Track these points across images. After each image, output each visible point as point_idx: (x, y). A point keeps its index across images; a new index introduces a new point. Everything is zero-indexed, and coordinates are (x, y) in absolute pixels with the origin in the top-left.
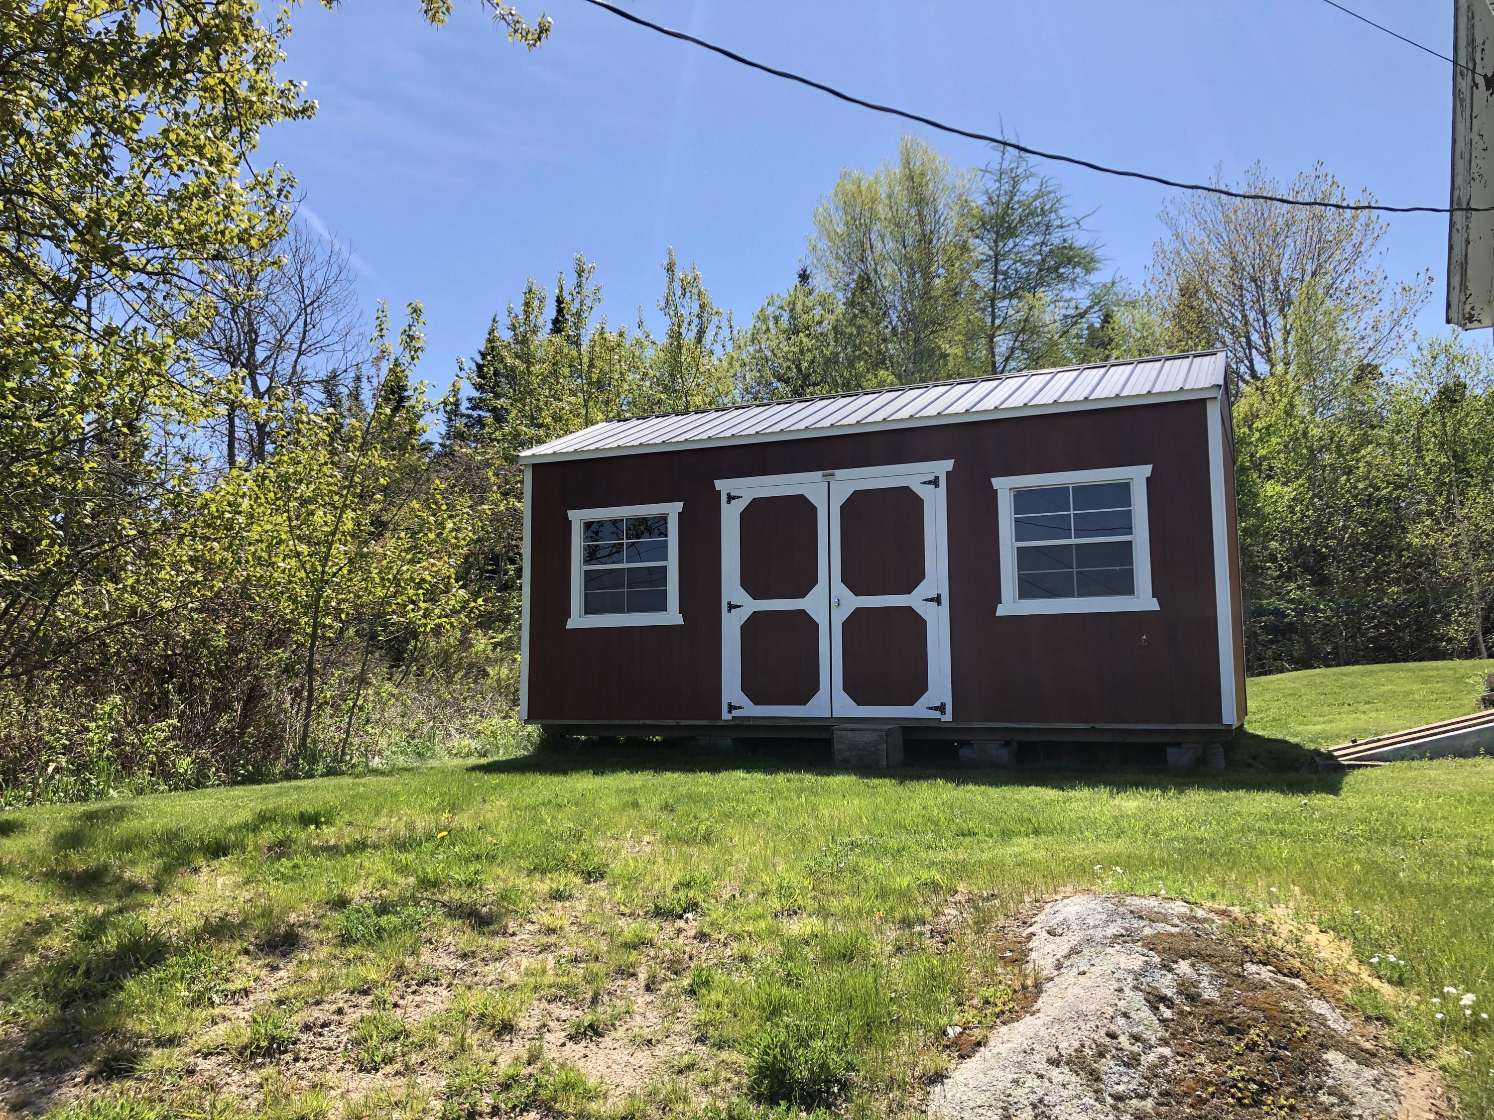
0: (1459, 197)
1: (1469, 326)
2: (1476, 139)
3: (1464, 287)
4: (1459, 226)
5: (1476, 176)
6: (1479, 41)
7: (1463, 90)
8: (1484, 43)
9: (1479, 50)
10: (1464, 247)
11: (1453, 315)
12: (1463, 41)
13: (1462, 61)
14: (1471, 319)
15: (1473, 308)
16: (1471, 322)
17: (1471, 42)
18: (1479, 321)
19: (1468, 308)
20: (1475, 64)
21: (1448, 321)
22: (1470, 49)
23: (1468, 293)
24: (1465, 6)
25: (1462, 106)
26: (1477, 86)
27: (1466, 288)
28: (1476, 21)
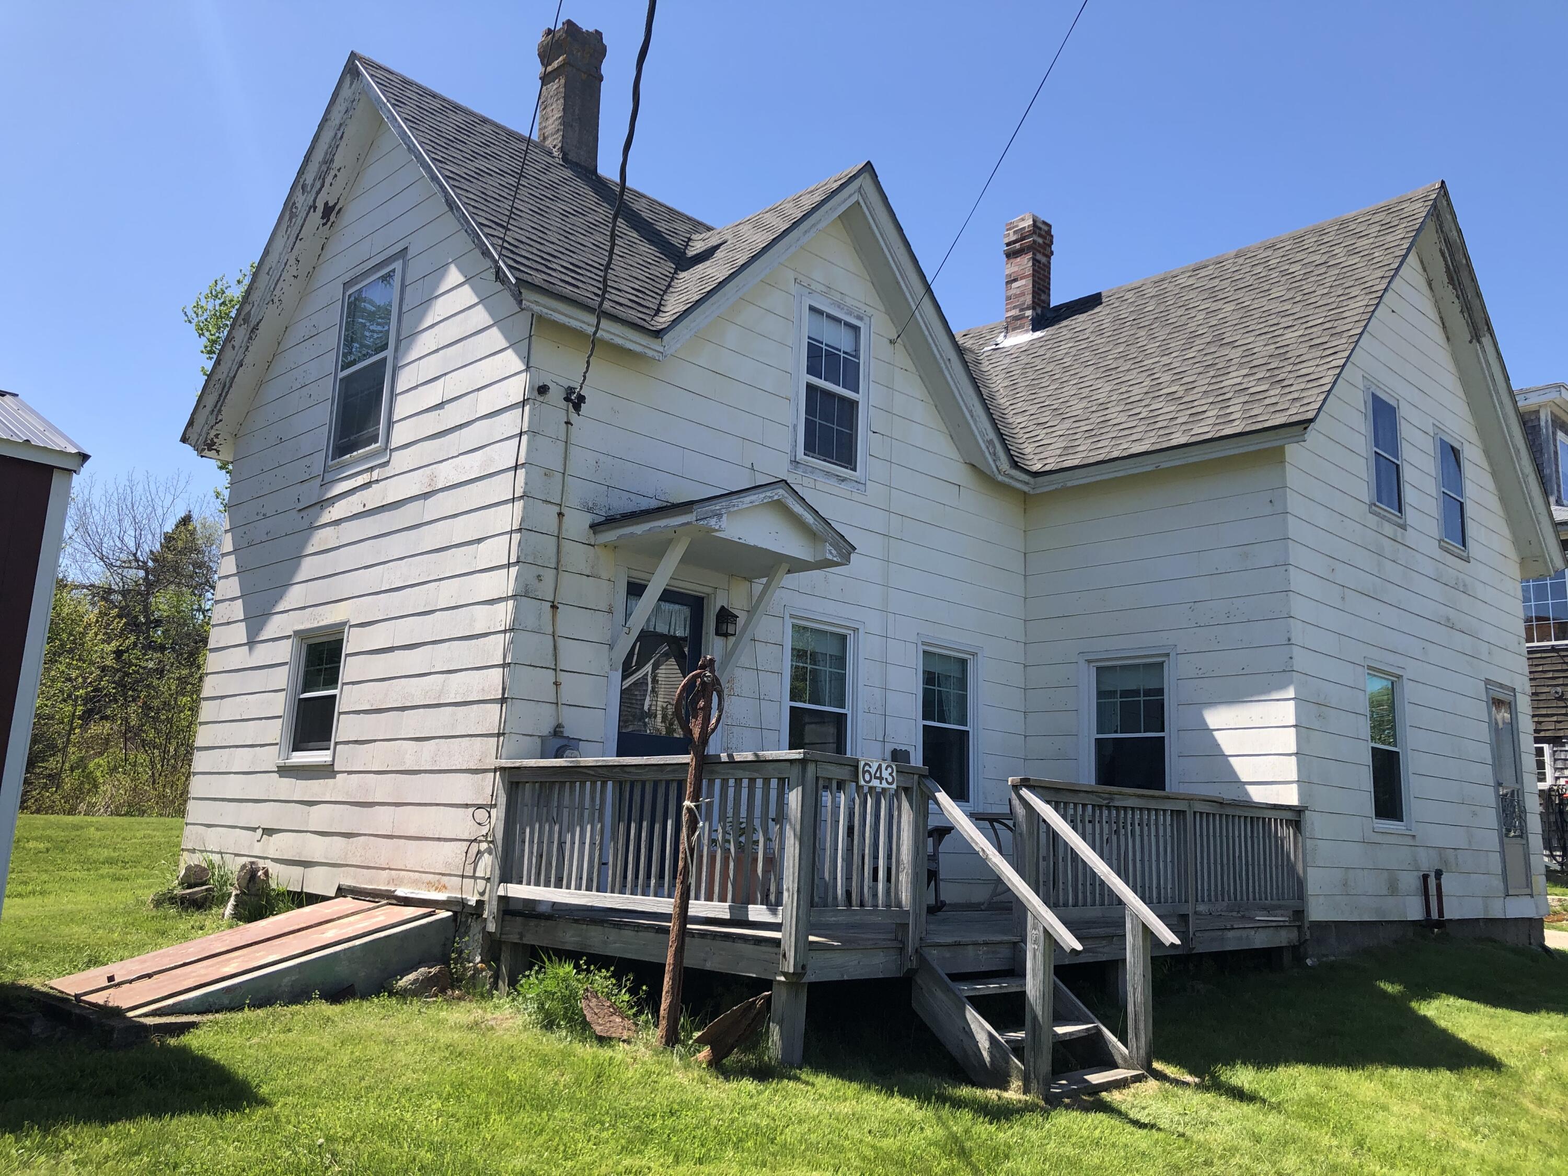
0: (249, 313)
1: (206, 453)
2: (292, 261)
3: (217, 409)
4: (236, 343)
5: (276, 300)
6: (336, 165)
7: (299, 205)
8: (339, 170)
9: (332, 173)
10: (235, 367)
11: (193, 437)
12: (319, 156)
13: (309, 177)
14: (210, 446)
15: (217, 436)
16: (210, 450)
17: (328, 162)
18: (218, 452)
19: (213, 433)
20: (323, 186)
21: (184, 440)
22: (324, 168)
23: (220, 417)
24: (337, 122)
25: (290, 219)
26: (315, 208)
27: (220, 411)
28: (343, 144)
